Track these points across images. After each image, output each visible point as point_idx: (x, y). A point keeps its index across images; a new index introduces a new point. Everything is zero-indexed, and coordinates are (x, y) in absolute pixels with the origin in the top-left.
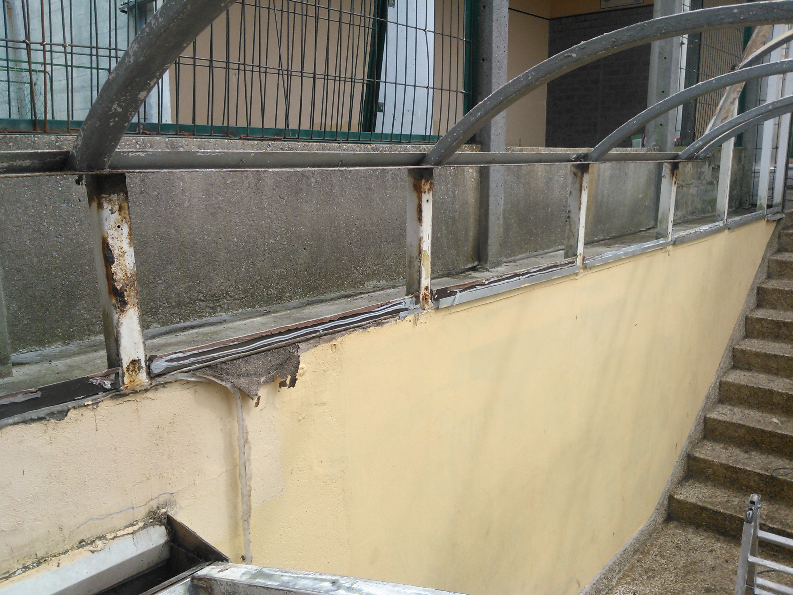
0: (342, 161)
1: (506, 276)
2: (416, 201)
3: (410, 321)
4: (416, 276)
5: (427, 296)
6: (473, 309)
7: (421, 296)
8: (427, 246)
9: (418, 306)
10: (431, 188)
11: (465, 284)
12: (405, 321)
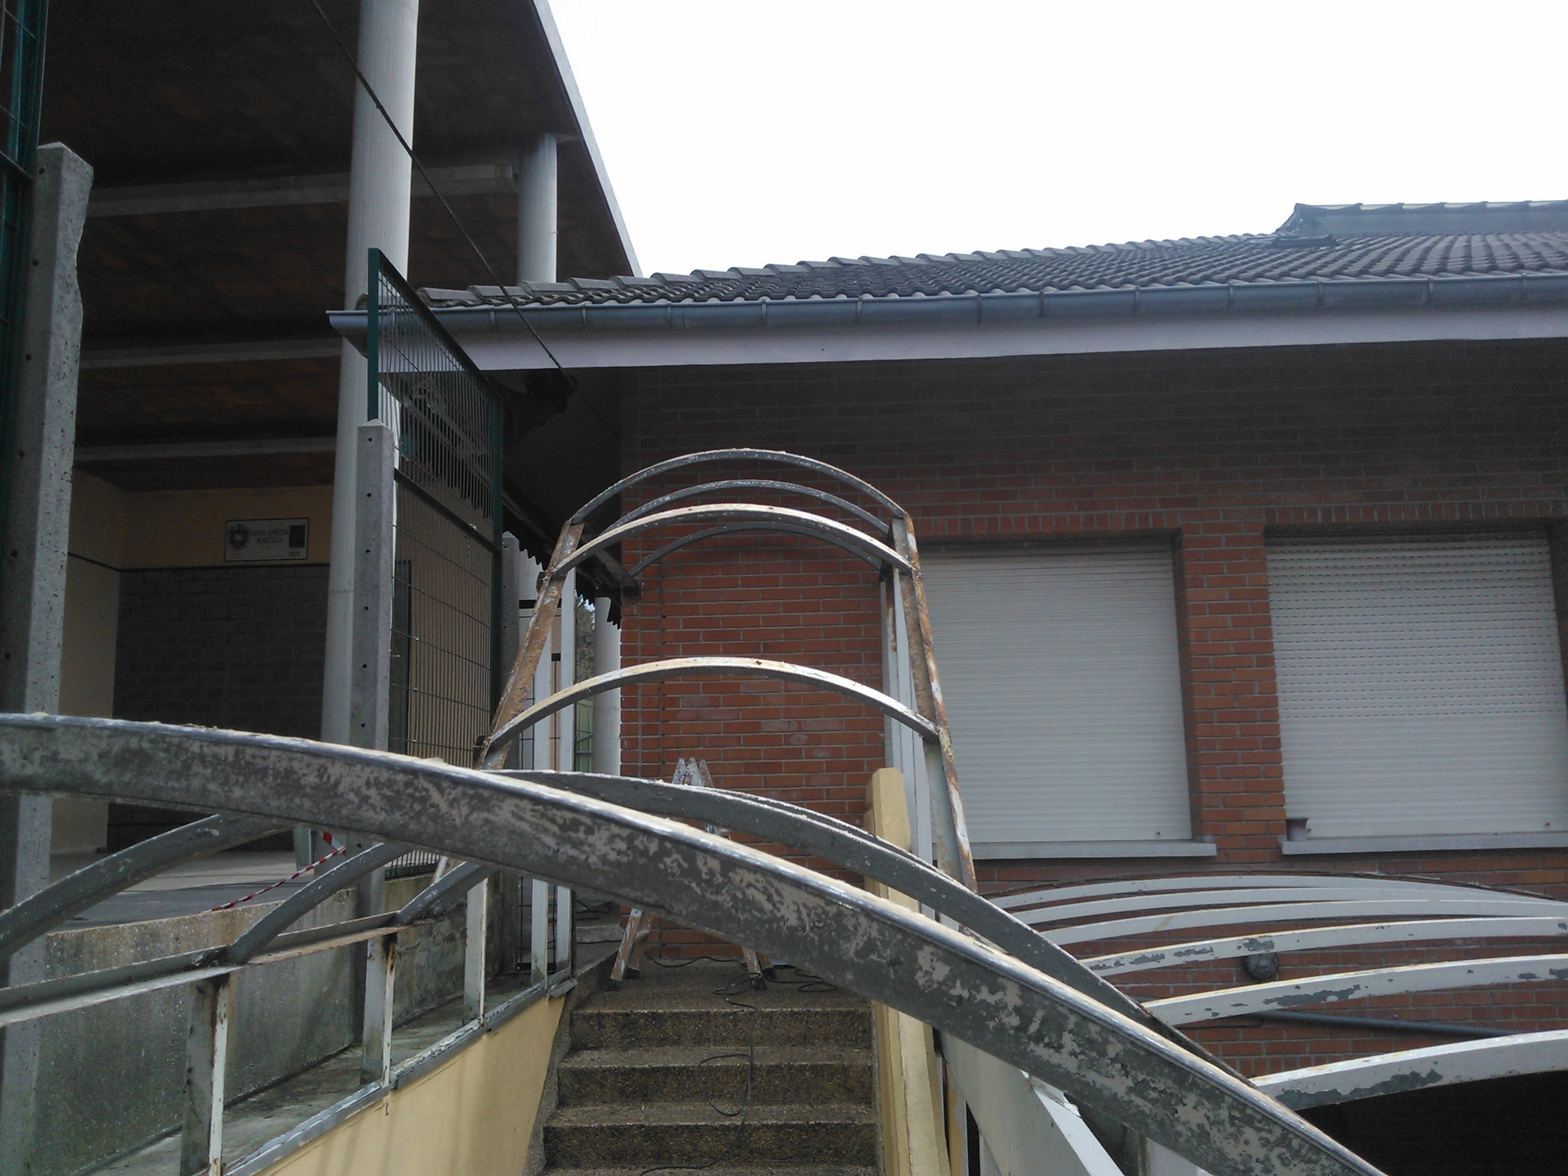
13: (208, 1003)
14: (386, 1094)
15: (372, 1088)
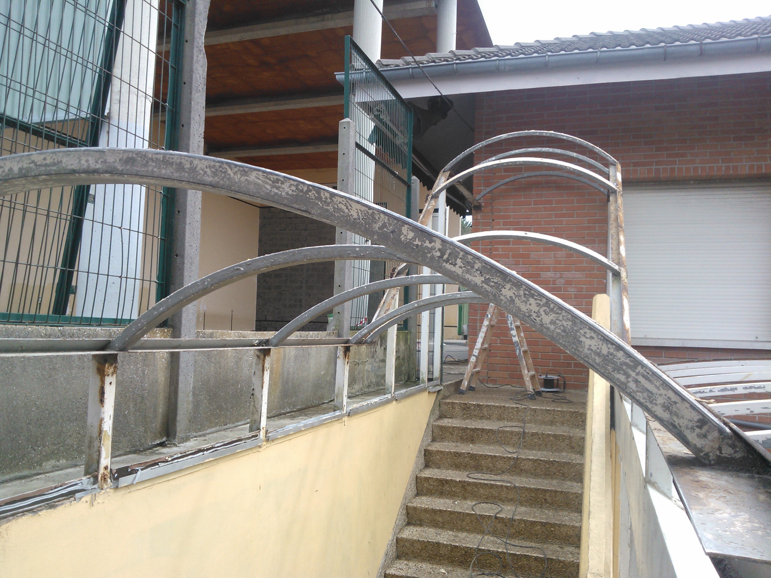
0: (21, 347)
1: (190, 452)
2: (99, 383)
3: (87, 502)
4: (95, 456)
5: (106, 475)
6: (155, 487)
7: (100, 476)
8: (108, 426)
9: (96, 486)
10: (114, 371)
11: (147, 462)
12: (80, 502)
13: (261, 362)
14: (344, 417)
15: (338, 413)
